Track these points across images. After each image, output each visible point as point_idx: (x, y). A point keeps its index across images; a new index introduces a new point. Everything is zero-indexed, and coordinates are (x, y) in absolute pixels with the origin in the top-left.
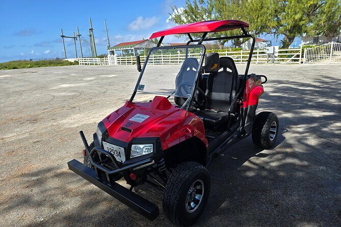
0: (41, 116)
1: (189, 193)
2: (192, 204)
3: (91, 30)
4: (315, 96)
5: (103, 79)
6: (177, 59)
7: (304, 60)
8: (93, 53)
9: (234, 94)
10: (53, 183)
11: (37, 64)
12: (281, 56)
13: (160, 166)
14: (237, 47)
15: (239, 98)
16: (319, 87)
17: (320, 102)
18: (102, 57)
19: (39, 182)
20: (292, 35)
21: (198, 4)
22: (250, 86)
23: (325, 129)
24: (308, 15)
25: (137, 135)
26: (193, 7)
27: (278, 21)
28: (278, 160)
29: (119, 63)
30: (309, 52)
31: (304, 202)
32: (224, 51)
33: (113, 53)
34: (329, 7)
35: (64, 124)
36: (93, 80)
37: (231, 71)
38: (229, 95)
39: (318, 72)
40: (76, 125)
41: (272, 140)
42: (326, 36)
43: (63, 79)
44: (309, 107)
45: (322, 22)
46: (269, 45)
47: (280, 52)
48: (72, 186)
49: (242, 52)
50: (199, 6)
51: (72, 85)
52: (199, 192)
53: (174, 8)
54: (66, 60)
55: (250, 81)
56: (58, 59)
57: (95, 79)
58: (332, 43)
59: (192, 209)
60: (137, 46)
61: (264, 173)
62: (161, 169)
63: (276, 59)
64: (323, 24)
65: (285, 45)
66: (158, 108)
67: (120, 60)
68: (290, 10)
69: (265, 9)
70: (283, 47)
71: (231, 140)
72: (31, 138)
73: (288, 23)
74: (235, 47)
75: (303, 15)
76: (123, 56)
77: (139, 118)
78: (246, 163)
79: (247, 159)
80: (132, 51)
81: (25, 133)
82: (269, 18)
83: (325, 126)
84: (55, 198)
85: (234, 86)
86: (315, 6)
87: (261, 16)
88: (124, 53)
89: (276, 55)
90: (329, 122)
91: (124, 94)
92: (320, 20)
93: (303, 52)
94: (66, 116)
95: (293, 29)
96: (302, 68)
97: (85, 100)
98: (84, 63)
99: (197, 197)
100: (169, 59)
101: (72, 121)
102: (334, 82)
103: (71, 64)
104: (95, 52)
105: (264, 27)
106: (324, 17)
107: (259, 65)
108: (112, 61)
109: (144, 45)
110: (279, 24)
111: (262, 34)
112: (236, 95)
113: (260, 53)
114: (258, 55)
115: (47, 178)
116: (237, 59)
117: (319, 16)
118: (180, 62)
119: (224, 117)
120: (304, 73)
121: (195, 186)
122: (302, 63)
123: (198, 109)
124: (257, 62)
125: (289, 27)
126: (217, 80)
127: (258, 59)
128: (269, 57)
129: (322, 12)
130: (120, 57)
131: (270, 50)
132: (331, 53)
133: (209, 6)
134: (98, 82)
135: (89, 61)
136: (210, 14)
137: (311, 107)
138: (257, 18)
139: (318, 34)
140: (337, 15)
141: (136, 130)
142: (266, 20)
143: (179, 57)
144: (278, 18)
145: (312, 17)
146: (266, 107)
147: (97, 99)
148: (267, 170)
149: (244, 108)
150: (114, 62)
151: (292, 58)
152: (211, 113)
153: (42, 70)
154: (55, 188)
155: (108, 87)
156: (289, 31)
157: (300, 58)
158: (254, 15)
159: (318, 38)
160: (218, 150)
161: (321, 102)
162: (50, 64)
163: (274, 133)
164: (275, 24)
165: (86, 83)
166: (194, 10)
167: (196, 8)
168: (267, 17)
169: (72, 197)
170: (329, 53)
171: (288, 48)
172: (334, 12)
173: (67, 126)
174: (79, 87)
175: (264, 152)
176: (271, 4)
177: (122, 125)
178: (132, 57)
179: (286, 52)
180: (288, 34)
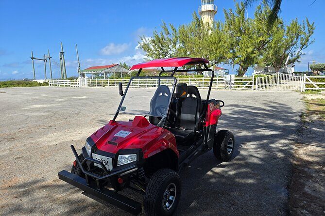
0: (18, 135)
1: (165, 194)
2: (167, 204)
3: (62, 53)
4: (265, 118)
5: (75, 100)
6: (145, 83)
7: (256, 87)
8: (62, 75)
9: (198, 116)
10: (40, 194)
11: (5, 84)
12: (237, 83)
13: (141, 174)
14: (199, 74)
15: (202, 118)
16: (268, 111)
17: (268, 123)
18: (72, 79)
19: (27, 193)
20: (246, 65)
21: (164, 35)
22: (211, 109)
23: (272, 145)
24: (259, 50)
25: (122, 147)
26: (160, 37)
27: (234, 53)
28: (235, 169)
29: (90, 85)
30: (260, 81)
31: (254, 201)
32: (187, 78)
33: (83, 75)
34: (275, 43)
35: (42, 142)
36: (65, 101)
37: (196, 97)
38: (194, 116)
39: (267, 97)
40: (55, 143)
41: (229, 153)
42: (274, 66)
43: (34, 99)
44: (259, 127)
45: (270, 55)
46: (227, 73)
47: (236, 80)
48: (59, 196)
49: (203, 78)
50: (166, 37)
51: (45, 106)
52: (172, 194)
53: (143, 37)
54: (35, 80)
55: (211, 105)
56: (26, 80)
57: (68, 100)
58: (279, 73)
59: (167, 207)
60: (107, 70)
61: (224, 180)
62: (141, 176)
63: (232, 85)
64: (271, 57)
65: (240, 74)
66: (138, 125)
67: (91, 82)
68: (243, 45)
69: (223, 42)
70: (239, 76)
71: (196, 153)
72: (12, 155)
73: (242, 55)
74: (197, 74)
75: (254, 48)
76: (94, 79)
77: (123, 134)
78: (209, 173)
79: (210, 169)
80: (102, 74)
81: (5, 150)
82: (226, 50)
83: (272, 143)
84: (45, 206)
85: (198, 109)
86: (264, 42)
87: (219, 48)
88: (94, 76)
89: (233, 82)
90: (275, 139)
91: (97, 114)
92: (269, 54)
93: (255, 80)
94: (44, 134)
95: (246, 60)
96: (254, 93)
97: (59, 119)
98: (54, 84)
99: (171, 198)
100: (138, 83)
101: (50, 139)
102: (280, 107)
103: (40, 85)
104: (65, 75)
105: (222, 58)
106: (271, 52)
107: (218, 90)
108: (83, 83)
109: (114, 70)
110: (235, 56)
111: (221, 63)
112: (200, 116)
113: (219, 80)
114: (217, 82)
115: (33, 190)
116: (199, 85)
117: (267, 50)
118: (148, 86)
119: (191, 134)
120: (256, 98)
121: (169, 189)
122: (255, 89)
123: (170, 127)
124: (217, 87)
125: (243, 59)
126: (184, 103)
127: (217, 85)
128: (227, 83)
129: (270, 47)
130: (91, 80)
131: (227, 78)
132: (278, 82)
133: (174, 37)
134: (71, 103)
135: (59, 82)
136: (175, 44)
137: (262, 127)
138: (216, 50)
139: (267, 65)
140: (282, 50)
141: (121, 144)
142: (224, 52)
143: (147, 82)
144: (234, 51)
145: (262, 51)
146: (225, 127)
147: (72, 119)
148: (226, 177)
149: (207, 126)
150: (84, 84)
151: (246, 85)
152: (180, 131)
153: (10, 90)
154: (43, 198)
155: (81, 108)
156: (243, 62)
157: (253, 85)
158: (213, 48)
159: (268, 68)
160: (186, 161)
161: (270, 123)
162: (19, 85)
163: (230, 148)
164: (231, 55)
165: (58, 103)
166: (161, 41)
167: (162, 38)
168: (224, 49)
169: (60, 204)
170: (276, 81)
171: (242, 77)
172: (280, 48)
173: (46, 144)
174: (52, 107)
175: (224, 163)
176: (227, 38)
177: (108, 140)
178: (102, 80)
179: (241, 80)
180: (242, 64)
